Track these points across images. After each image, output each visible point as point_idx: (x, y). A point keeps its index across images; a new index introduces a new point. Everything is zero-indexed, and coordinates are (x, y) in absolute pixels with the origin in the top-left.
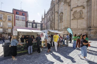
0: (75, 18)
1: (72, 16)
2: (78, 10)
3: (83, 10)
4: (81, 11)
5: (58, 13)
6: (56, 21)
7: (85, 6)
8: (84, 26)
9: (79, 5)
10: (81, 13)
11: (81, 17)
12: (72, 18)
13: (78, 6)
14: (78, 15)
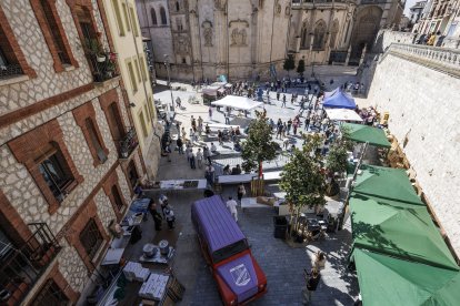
0: (234, 44)
1: (230, 39)
2: (240, 27)
3: (247, 29)
4: (244, 30)
5: (197, 16)
6: (193, 38)
7: (250, 22)
8: (248, 59)
9: (242, 18)
10: (243, 34)
11: (244, 44)
12: (230, 43)
13: (238, 21)
14: (239, 39)
